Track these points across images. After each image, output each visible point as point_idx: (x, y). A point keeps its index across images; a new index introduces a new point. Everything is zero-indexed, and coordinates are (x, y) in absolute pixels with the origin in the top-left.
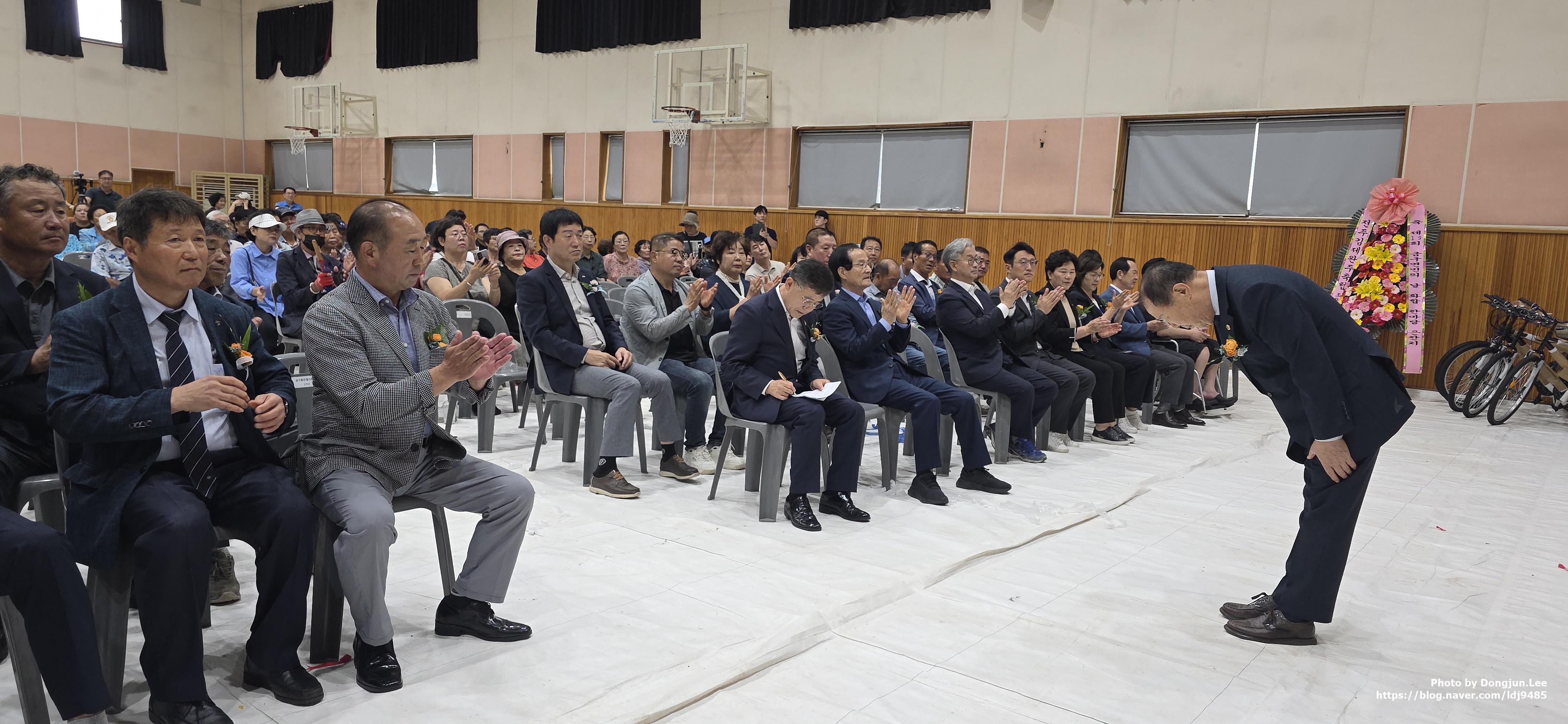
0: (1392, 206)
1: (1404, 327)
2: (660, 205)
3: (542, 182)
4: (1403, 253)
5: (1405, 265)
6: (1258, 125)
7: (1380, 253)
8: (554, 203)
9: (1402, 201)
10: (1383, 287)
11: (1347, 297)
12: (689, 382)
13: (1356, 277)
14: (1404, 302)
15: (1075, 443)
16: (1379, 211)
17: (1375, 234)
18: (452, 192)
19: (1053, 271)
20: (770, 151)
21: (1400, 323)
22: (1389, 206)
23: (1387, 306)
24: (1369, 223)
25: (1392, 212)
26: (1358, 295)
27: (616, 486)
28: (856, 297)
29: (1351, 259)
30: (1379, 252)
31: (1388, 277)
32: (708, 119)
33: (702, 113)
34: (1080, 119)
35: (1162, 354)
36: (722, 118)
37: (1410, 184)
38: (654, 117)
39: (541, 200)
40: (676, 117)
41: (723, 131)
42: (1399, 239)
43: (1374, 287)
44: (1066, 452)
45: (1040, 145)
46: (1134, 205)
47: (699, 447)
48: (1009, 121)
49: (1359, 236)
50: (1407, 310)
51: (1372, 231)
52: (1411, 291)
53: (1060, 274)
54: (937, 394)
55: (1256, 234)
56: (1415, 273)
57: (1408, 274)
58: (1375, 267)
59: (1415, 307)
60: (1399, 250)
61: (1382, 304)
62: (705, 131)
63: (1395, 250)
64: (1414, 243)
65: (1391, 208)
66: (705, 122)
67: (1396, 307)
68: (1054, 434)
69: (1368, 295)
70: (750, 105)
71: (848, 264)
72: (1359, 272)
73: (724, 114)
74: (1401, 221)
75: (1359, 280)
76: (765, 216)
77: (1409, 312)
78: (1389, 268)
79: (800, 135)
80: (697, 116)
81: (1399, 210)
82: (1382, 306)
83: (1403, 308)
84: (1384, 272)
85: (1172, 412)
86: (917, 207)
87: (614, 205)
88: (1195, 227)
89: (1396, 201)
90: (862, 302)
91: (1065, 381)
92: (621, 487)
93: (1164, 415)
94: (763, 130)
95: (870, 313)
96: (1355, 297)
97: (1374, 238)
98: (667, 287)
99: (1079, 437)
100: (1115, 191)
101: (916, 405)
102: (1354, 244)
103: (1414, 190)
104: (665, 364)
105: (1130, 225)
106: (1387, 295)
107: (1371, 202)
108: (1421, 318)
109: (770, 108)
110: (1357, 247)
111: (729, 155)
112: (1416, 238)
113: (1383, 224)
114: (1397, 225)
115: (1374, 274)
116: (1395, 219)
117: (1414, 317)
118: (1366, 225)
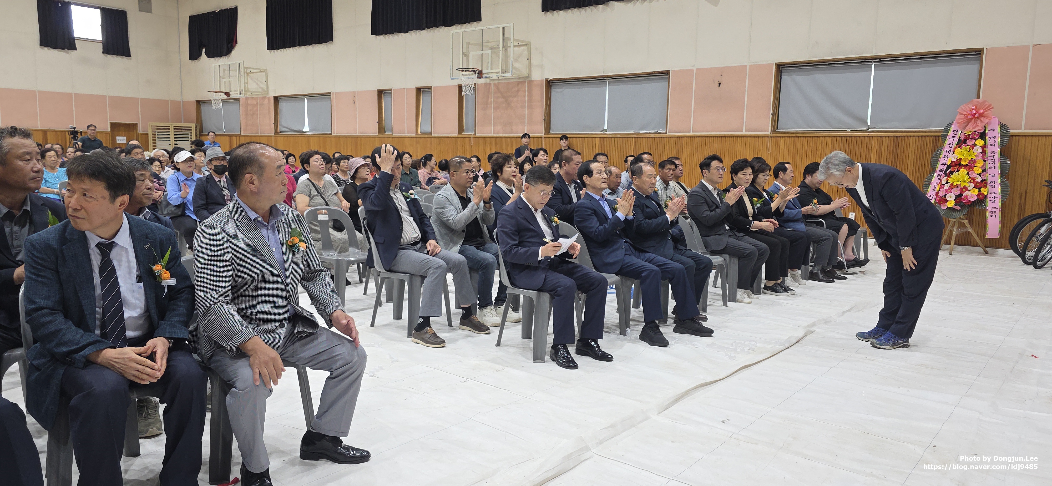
1: (986, 205)
2: (457, 135)
3: (378, 122)
4: (983, 152)
5: (985, 161)
6: (873, 65)
7: (967, 154)
8: (386, 136)
9: (981, 115)
10: (970, 177)
11: (942, 184)
12: (480, 261)
13: (949, 170)
14: (985, 187)
15: (755, 296)
16: (964, 123)
17: (962, 139)
18: (318, 131)
19: (736, 174)
20: (530, 95)
21: (983, 202)
23: (973, 190)
24: (957, 132)
25: (974, 124)
26: (951, 183)
27: (429, 339)
28: (597, 197)
29: (945, 157)
30: (966, 152)
31: (972, 170)
32: (488, 76)
33: (483, 72)
34: (746, 66)
35: (815, 230)
36: (498, 75)
37: (987, 103)
38: (451, 76)
39: (377, 135)
40: (466, 75)
41: (498, 83)
42: (980, 142)
43: (963, 177)
44: (750, 303)
45: (718, 85)
46: (786, 124)
47: (488, 307)
48: (697, 69)
49: (951, 142)
50: (988, 192)
51: (960, 138)
52: (990, 179)
53: (742, 176)
54: (658, 266)
55: (875, 142)
56: (992, 166)
57: (987, 168)
58: (963, 163)
59: (994, 190)
60: (980, 150)
61: (969, 188)
62: (486, 84)
63: (978, 150)
64: (991, 145)
65: (973, 120)
66: (486, 77)
67: (980, 191)
68: (740, 290)
69: (959, 183)
70: (516, 65)
71: (590, 173)
72: (951, 167)
73: (499, 72)
74: (981, 130)
75: (951, 173)
76: (528, 140)
77: (989, 194)
78: (974, 163)
79: (551, 84)
80: (480, 74)
81: (979, 122)
82: (969, 190)
83: (985, 191)
84: (970, 166)
85: (823, 271)
86: (633, 131)
87: (426, 136)
88: (831, 138)
89: (977, 115)
90: (601, 201)
91: (748, 252)
92: (432, 339)
93: (817, 273)
94: (526, 81)
95: (607, 209)
96: (949, 185)
97: (961, 142)
98: (462, 194)
99: (758, 292)
100: (773, 115)
101: (643, 275)
102: (946, 147)
103: (990, 107)
104: (462, 249)
105: (784, 138)
106: (972, 183)
107: (959, 116)
108: (998, 198)
109: (530, 66)
110: (949, 149)
111: (503, 100)
112: (992, 141)
113: (968, 132)
114: (978, 133)
115: (963, 168)
116: (977, 129)
117: (993, 197)
118: (955, 133)
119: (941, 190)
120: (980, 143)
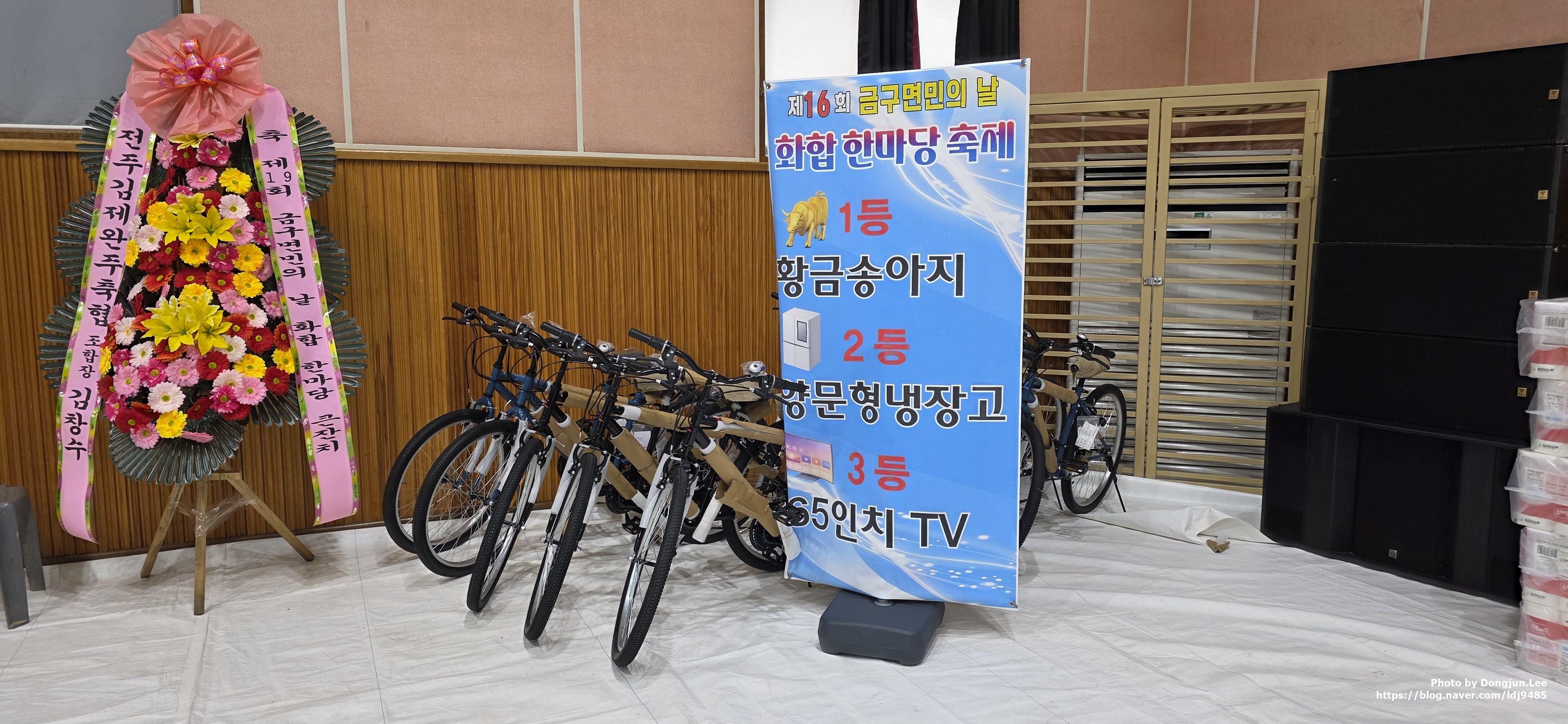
0: (198, 90)
1: (298, 412)
4: (256, 217)
5: (266, 250)
7: (196, 223)
9: (224, 77)
10: (226, 314)
11: (121, 346)
13: (136, 290)
14: (286, 344)
16: (166, 102)
17: (166, 165)
21: (284, 401)
22: (191, 89)
23: (247, 363)
24: (140, 138)
25: (203, 107)
26: (157, 341)
29: (109, 237)
30: (192, 217)
31: (229, 284)
42: (238, 180)
43: (199, 314)
49: (122, 176)
50: (297, 366)
51: (155, 161)
52: (295, 315)
56: (294, 267)
57: (280, 273)
58: (188, 258)
59: (315, 353)
60: (243, 210)
61: (231, 357)
63: (234, 209)
64: (276, 191)
65: (196, 95)
67: (269, 362)
69: (188, 340)
74: (232, 132)
75: (149, 299)
77: (302, 370)
78: (228, 260)
81: (219, 101)
82: (231, 366)
83: (286, 362)
84: (217, 272)
89: (207, 75)
96: (148, 347)
97: (166, 180)
102: (110, 197)
103: (250, 50)
106: (238, 334)
107: (137, 78)
108: (334, 381)
110: (119, 203)
112: (278, 176)
113: (185, 139)
114: (225, 143)
115: (191, 278)
116: (216, 127)
117: (316, 380)
118: (134, 142)
119: (122, 370)
120: (235, 183)
